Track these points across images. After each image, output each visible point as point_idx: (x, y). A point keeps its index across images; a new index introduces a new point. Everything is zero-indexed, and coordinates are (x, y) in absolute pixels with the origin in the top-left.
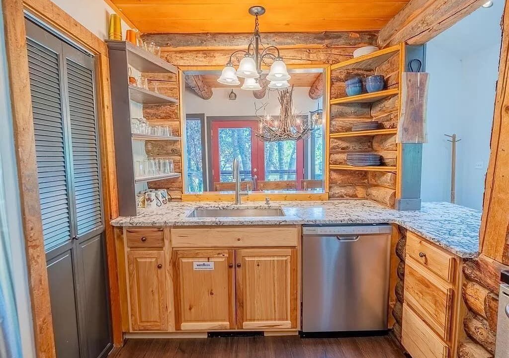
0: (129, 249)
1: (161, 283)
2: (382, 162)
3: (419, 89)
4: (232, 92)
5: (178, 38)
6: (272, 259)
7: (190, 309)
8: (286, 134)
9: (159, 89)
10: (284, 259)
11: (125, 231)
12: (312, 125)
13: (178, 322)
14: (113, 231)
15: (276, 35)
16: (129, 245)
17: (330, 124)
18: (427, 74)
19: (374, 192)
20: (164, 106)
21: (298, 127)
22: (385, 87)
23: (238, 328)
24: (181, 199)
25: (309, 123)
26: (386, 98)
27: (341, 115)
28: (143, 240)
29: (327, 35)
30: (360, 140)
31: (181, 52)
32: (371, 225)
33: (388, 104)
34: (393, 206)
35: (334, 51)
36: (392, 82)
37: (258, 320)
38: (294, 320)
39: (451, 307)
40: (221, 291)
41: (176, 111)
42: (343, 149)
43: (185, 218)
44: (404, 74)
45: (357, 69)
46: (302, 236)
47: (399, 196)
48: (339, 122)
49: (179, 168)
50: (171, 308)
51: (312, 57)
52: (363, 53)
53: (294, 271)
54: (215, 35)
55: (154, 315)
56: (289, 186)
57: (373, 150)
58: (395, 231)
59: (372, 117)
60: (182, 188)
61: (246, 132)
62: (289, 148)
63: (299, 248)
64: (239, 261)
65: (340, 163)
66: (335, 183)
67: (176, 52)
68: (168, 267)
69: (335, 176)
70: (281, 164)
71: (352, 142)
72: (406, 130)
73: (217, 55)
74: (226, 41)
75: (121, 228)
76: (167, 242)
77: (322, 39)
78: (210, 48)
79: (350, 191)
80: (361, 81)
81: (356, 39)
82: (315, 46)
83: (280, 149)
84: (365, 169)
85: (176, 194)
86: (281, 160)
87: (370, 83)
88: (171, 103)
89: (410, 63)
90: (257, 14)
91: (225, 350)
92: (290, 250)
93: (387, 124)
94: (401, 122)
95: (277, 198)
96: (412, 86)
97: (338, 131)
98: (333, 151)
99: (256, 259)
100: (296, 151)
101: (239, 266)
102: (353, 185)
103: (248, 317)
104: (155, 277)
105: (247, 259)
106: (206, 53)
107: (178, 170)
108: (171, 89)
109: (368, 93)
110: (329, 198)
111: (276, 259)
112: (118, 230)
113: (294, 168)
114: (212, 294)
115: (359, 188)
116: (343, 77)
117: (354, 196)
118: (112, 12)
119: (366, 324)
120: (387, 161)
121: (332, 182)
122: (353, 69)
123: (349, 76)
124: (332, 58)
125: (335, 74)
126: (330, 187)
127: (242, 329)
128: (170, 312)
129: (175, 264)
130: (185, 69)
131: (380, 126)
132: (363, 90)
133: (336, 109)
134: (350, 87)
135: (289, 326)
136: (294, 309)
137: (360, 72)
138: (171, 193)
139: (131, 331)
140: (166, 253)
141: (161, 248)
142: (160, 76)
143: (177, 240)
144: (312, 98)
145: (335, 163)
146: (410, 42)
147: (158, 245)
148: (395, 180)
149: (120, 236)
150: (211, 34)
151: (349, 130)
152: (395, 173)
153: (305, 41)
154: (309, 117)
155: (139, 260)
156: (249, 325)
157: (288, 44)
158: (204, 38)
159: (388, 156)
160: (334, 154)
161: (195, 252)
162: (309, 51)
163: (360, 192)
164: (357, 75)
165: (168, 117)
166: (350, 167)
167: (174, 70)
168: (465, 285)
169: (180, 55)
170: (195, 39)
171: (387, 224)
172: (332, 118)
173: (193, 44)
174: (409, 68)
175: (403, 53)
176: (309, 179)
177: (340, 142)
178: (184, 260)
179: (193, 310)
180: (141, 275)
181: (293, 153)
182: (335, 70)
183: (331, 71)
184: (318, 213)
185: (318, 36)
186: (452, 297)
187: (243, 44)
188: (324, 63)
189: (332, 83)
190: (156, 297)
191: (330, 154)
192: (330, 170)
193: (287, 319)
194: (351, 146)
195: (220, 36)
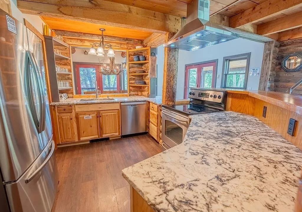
0: (58, 114)
1: (72, 124)
2: (145, 83)
3: (154, 61)
4: (86, 51)
5: (69, 33)
6: (112, 113)
7: (84, 132)
8: (112, 72)
9: (61, 53)
10: (116, 113)
11: (56, 107)
12: (123, 69)
13: (79, 137)
14: (51, 107)
15: (109, 37)
16: (58, 112)
17: (129, 70)
18: (156, 57)
19: (143, 93)
20: (64, 60)
21: (117, 70)
22: (145, 60)
23: (101, 137)
24: (73, 97)
25: (122, 68)
26: (146, 63)
27: (133, 67)
28: (64, 110)
29: (127, 39)
30: (139, 76)
31: (70, 39)
32: (141, 101)
33: (146, 65)
34: (148, 97)
35: (130, 45)
36: (147, 58)
37: (108, 134)
38: (119, 132)
39: (158, 118)
40: (95, 125)
41: (69, 62)
42: (133, 79)
43: (79, 102)
44: (150, 57)
45: (137, 52)
46: (121, 106)
47: (149, 94)
48: (132, 70)
49: (71, 85)
50: (76, 133)
51: (122, 46)
52: (139, 48)
53: (119, 117)
54: (84, 34)
55: (70, 136)
56: (115, 92)
57: (143, 79)
58: (148, 103)
59: (142, 69)
60: (73, 93)
61: (92, 70)
62: (113, 78)
63: (120, 110)
64: (100, 115)
65: (133, 84)
66: (131, 90)
67: (68, 38)
68: (74, 119)
69: (131, 88)
70: (109, 85)
71: (137, 76)
72: (151, 74)
73: (85, 41)
74: (89, 37)
75: (54, 106)
76: (73, 110)
77: (125, 40)
78: (83, 38)
79: (136, 93)
80: (138, 57)
81: (137, 42)
82: (123, 42)
83: (109, 78)
84: (140, 85)
85: (70, 95)
86: (109, 83)
87: (141, 58)
88: (67, 59)
89: (152, 53)
90: (102, 31)
91: (97, 144)
92: (117, 110)
93: (146, 71)
94: (149, 71)
95: (112, 96)
96: (152, 60)
97: (132, 73)
98: (130, 79)
99: (106, 114)
100: (116, 79)
101: (100, 117)
102: (137, 91)
103: (104, 133)
104: (70, 123)
105: (103, 114)
106: (81, 40)
107: (71, 86)
108: (66, 53)
109: (140, 61)
110: (129, 95)
111: (113, 113)
112: (53, 107)
113: (116, 86)
114: (91, 127)
115: (139, 92)
116: (133, 54)
117: (137, 95)
118: (44, 24)
119: (141, 131)
120: (146, 83)
121: (130, 90)
122: (136, 52)
123: (135, 54)
124: (129, 48)
125: (130, 53)
126: (130, 92)
127: (102, 137)
128: (76, 135)
129: (77, 118)
130: (72, 46)
131: (144, 72)
132: (139, 60)
133: (130, 65)
134: (135, 58)
135: (118, 134)
136: (119, 129)
137: (139, 53)
138: (68, 95)
139: (60, 143)
140: (73, 115)
141: (71, 112)
142: (61, 47)
143: (78, 109)
144: (123, 57)
145: (131, 83)
146: (152, 47)
147: (70, 111)
148: (148, 88)
149: (54, 109)
150: (83, 33)
151: (135, 72)
152: (148, 87)
153: (120, 40)
154: (122, 65)
155: (62, 117)
156: (105, 136)
157: (113, 41)
158: (80, 34)
159: (147, 81)
160: (130, 80)
161: (85, 113)
162: (121, 44)
163: (139, 93)
164: (138, 54)
165: (65, 64)
166: (136, 85)
167: (68, 46)
168: (160, 112)
169: (70, 40)
170: (76, 34)
171: (146, 101)
172: (130, 68)
173: (75, 36)
174: (151, 55)
175: (150, 50)
176: (123, 90)
177: (132, 77)
178: (80, 116)
179: (84, 133)
180: (64, 122)
181: (115, 80)
182: (130, 52)
183: (129, 52)
184: (126, 99)
185: (124, 39)
186: (158, 116)
187: (96, 39)
188: (126, 49)
189: (129, 56)
190: (70, 129)
191: (129, 81)
192: (130, 86)
193: (117, 132)
194: (136, 78)
195: (87, 34)
